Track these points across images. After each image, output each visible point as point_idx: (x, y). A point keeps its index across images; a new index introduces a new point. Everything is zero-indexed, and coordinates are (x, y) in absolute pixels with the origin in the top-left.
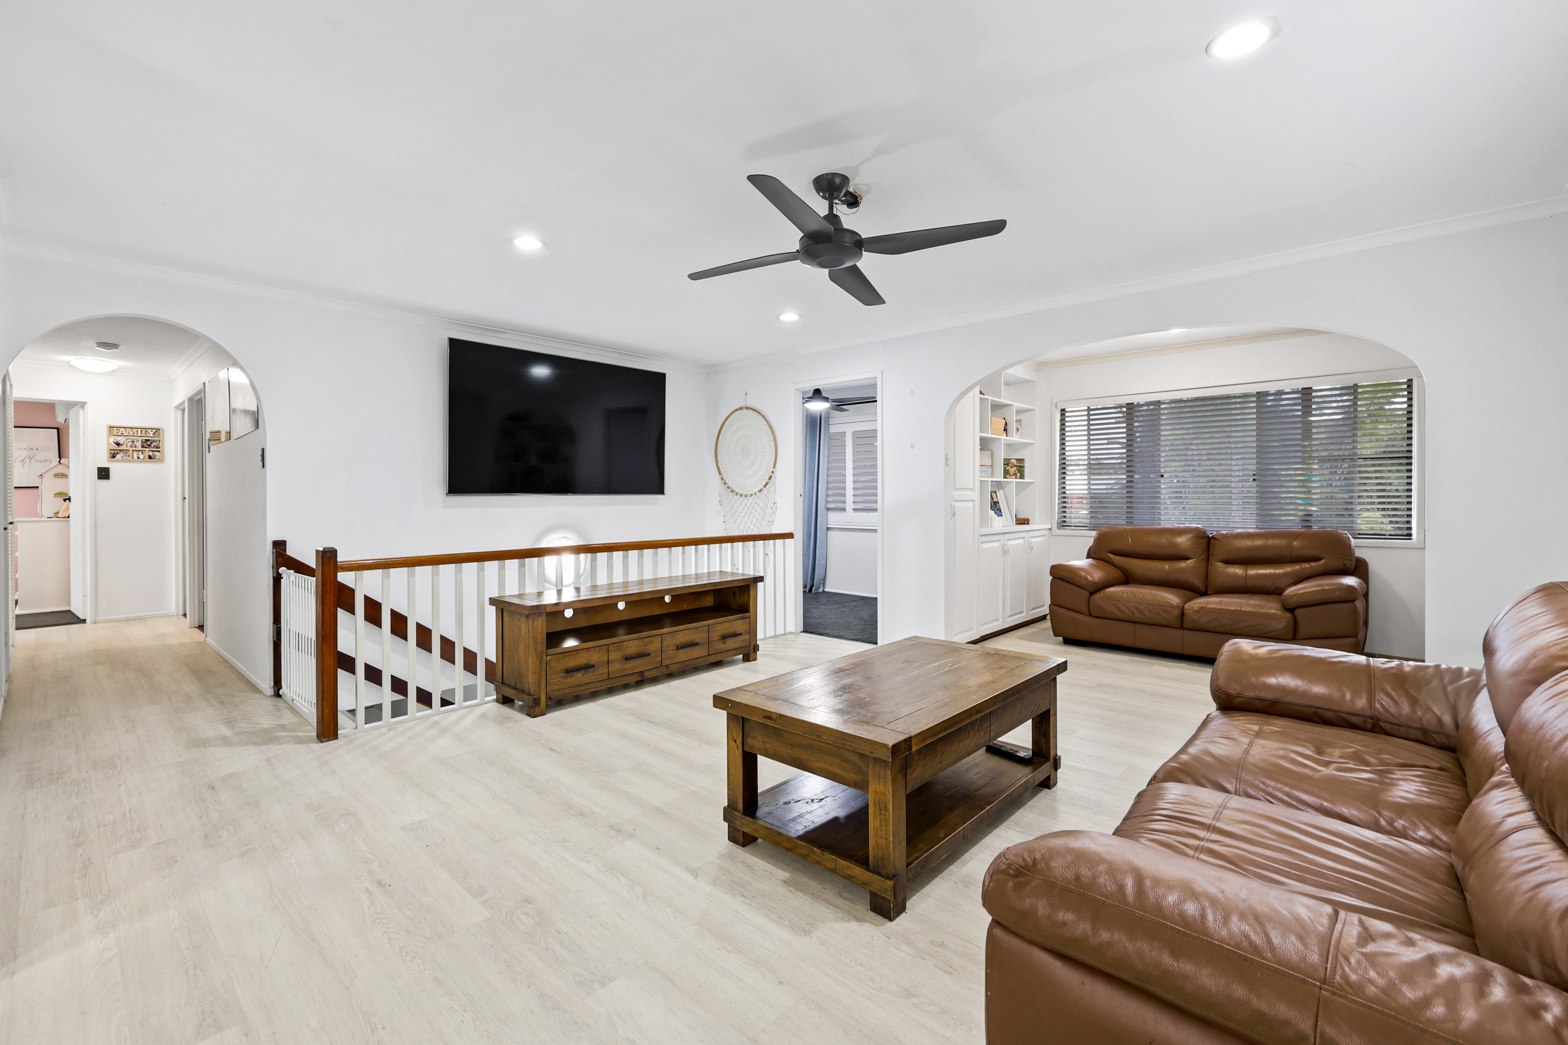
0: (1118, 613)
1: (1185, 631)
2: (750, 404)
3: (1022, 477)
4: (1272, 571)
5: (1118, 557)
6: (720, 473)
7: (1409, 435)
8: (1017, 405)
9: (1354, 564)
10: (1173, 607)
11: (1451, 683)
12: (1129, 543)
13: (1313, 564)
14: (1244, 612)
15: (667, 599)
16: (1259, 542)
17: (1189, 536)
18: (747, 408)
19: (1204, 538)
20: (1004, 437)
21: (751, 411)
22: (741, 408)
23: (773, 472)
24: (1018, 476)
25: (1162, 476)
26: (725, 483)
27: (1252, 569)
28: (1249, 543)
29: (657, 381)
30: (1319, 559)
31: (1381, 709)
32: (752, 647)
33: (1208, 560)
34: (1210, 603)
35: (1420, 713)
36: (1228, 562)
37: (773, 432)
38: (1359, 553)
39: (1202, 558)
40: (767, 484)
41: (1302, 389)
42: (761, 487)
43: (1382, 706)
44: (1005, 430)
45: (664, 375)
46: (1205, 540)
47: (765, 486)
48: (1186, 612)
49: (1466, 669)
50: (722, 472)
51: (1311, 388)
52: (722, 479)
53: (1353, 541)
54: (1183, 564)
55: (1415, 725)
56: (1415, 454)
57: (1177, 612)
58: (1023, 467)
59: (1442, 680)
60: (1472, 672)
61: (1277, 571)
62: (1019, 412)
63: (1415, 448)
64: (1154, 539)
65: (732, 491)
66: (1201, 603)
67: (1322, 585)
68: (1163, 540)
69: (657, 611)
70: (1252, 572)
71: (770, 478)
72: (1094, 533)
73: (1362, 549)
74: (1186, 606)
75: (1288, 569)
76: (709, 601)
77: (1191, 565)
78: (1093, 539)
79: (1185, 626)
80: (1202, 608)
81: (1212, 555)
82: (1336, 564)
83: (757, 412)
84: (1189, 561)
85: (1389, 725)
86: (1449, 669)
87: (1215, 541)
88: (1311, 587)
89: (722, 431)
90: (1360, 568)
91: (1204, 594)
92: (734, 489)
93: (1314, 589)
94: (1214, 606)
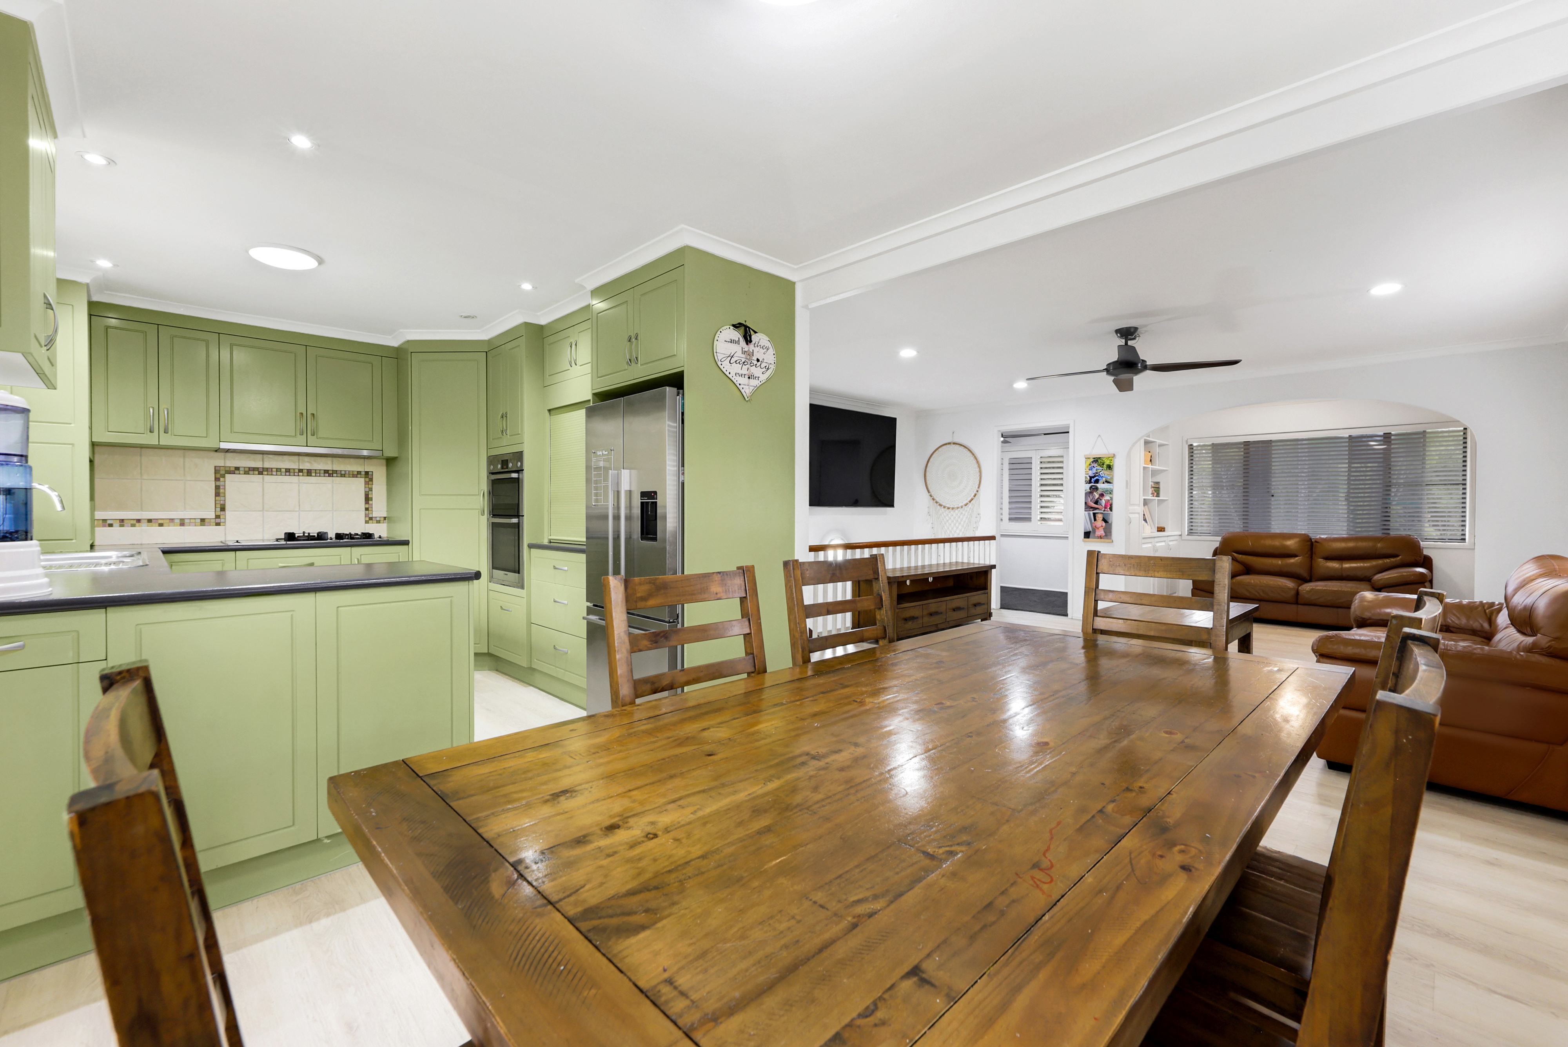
0: (1248, 594)
1: (1299, 606)
2: (956, 441)
3: (1158, 495)
4: (1362, 565)
5: (1240, 556)
6: (929, 492)
7: (1464, 468)
8: (1159, 441)
9: (1422, 560)
10: (1289, 589)
11: (1488, 609)
12: (1250, 544)
13: (1392, 559)
14: (1344, 591)
15: (931, 579)
16: (1351, 544)
17: (1297, 540)
18: (954, 443)
19: (1308, 541)
20: (1150, 466)
21: (958, 446)
22: (949, 443)
23: (977, 491)
24: (1155, 495)
25: (1273, 496)
26: (933, 499)
27: (1347, 563)
28: (1343, 545)
29: (890, 424)
30: (1398, 556)
31: (1450, 622)
32: (988, 614)
33: (1312, 557)
34: (1317, 586)
35: (1471, 623)
36: (1328, 558)
37: (978, 462)
38: (1426, 552)
39: (1307, 555)
40: (972, 499)
41: (1384, 434)
42: (967, 501)
43: (1451, 620)
44: (1151, 461)
45: (895, 419)
46: (1309, 543)
47: (970, 502)
48: (1300, 592)
49: (1497, 603)
50: (931, 491)
51: (1390, 433)
52: (931, 496)
53: (1422, 543)
54: (1292, 560)
55: (1469, 628)
56: (1468, 482)
57: (1293, 593)
58: (1159, 488)
59: (1484, 607)
60: (1499, 604)
61: (1365, 565)
62: (1160, 445)
63: (1468, 477)
64: (1269, 542)
65: (940, 505)
66: (1311, 586)
67: (1401, 572)
68: (1277, 543)
69: (926, 588)
70: (1347, 565)
71: (975, 495)
72: (1219, 539)
73: (1429, 548)
74: (1300, 588)
75: (1374, 563)
76: (951, 583)
77: (1299, 561)
78: (1219, 543)
79: (1299, 602)
80: (1312, 589)
81: (1315, 554)
82: (1410, 559)
83: (964, 446)
84: (1297, 558)
85: (1455, 629)
86: (1487, 603)
87: (1317, 544)
88: (1393, 574)
89: (931, 460)
90: (1427, 562)
91: (1310, 581)
92: (941, 503)
93: (1395, 575)
94: (1320, 588)
